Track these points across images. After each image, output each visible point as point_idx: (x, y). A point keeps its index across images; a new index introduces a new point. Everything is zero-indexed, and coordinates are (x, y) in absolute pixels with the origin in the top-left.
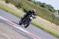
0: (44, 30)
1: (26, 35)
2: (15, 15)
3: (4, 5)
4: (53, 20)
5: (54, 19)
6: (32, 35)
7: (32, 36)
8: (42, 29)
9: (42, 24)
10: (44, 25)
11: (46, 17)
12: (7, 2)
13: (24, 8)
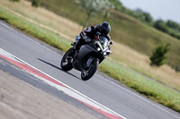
0: (60, 49)
1: (8, 66)
4: (88, 19)
5: (89, 15)
6: (26, 66)
7: (24, 70)
8: (56, 47)
9: (56, 32)
10: (61, 35)
11: (68, 11)
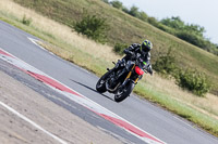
2: (147, 99)
12: (118, 50)
13: (183, 73)
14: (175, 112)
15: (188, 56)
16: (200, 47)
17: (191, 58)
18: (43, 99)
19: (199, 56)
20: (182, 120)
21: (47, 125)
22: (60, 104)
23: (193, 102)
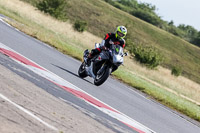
3: (70, 37)
12: (78, 27)
14: (130, 85)
15: (142, 32)
16: (154, 24)
17: (145, 34)
18: (10, 72)
19: (152, 32)
20: (137, 92)
21: (13, 96)
22: (24, 77)
23: (146, 75)
